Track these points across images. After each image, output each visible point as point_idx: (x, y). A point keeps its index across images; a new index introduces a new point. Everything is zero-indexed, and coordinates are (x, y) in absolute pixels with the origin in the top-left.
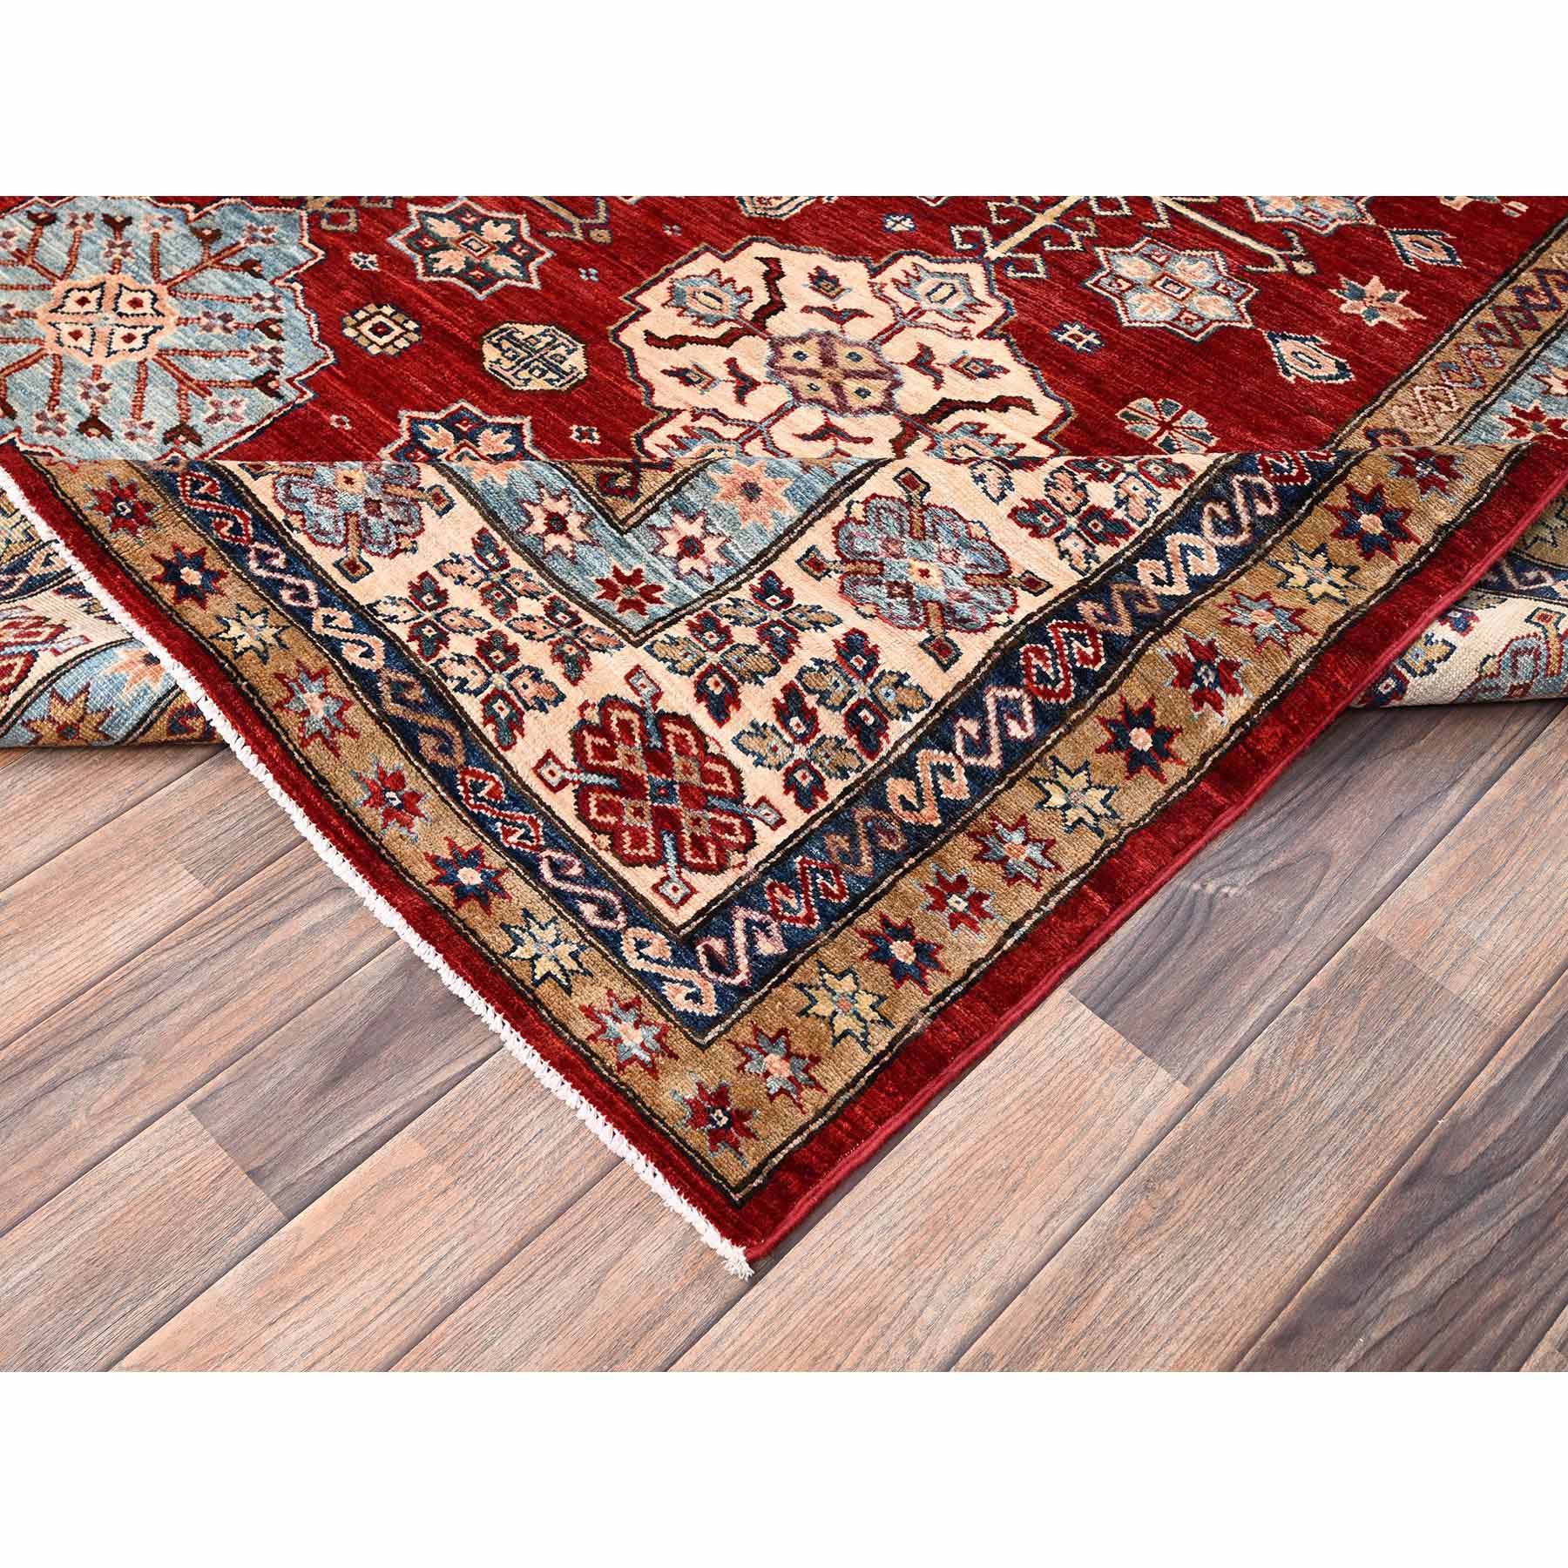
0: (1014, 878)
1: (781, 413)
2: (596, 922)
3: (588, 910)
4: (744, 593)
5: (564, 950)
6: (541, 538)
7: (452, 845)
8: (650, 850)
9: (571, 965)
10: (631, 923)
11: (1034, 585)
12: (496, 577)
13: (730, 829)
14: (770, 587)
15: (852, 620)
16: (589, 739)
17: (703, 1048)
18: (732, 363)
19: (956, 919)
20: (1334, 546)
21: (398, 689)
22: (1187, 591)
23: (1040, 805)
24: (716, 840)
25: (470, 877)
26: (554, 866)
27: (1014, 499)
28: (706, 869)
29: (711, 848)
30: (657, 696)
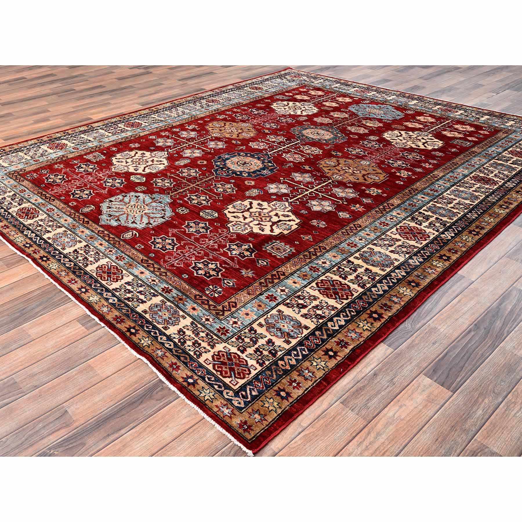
0: (306, 379)
1: (251, 222)
2: (218, 389)
3: (216, 387)
4: (247, 331)
5: (211, 394)
6: (204, 322)
7: (187, 375)
8: (229, 374)
9: (212, 397)
10: (225, 389)
11: (306, 328)
12: (195, 328)
13: (245, 371)
14: (252, 329)
15: (269, 337)
16: (215, 357)
17: (241, 413)
18: (243, 216)
19: (294, 388)
20: (368, 319)
21: (176, 351)
22: (338, 328)
23: (311, 365)
24: (243, 373)
25: (191, 381)
26: (208, 378)
27: (301, 313)
28: (241, 378)
29: (242, 374)
30: (230, 350)
